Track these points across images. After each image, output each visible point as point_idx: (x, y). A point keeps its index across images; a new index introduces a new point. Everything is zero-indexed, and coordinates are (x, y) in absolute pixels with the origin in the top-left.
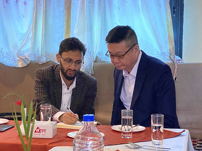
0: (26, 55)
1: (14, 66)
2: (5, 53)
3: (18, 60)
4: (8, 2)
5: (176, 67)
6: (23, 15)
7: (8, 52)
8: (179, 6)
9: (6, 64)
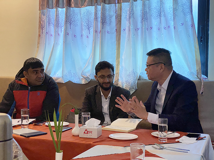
0: (88, 75)
1: (79, 83)
2: (73, 74)
3: (82, 79)
4: (75, 37)
5: (202, 84)
6: (86, 46)
7: (74, 73)
8: (205, 36)
9: (73, 81)
